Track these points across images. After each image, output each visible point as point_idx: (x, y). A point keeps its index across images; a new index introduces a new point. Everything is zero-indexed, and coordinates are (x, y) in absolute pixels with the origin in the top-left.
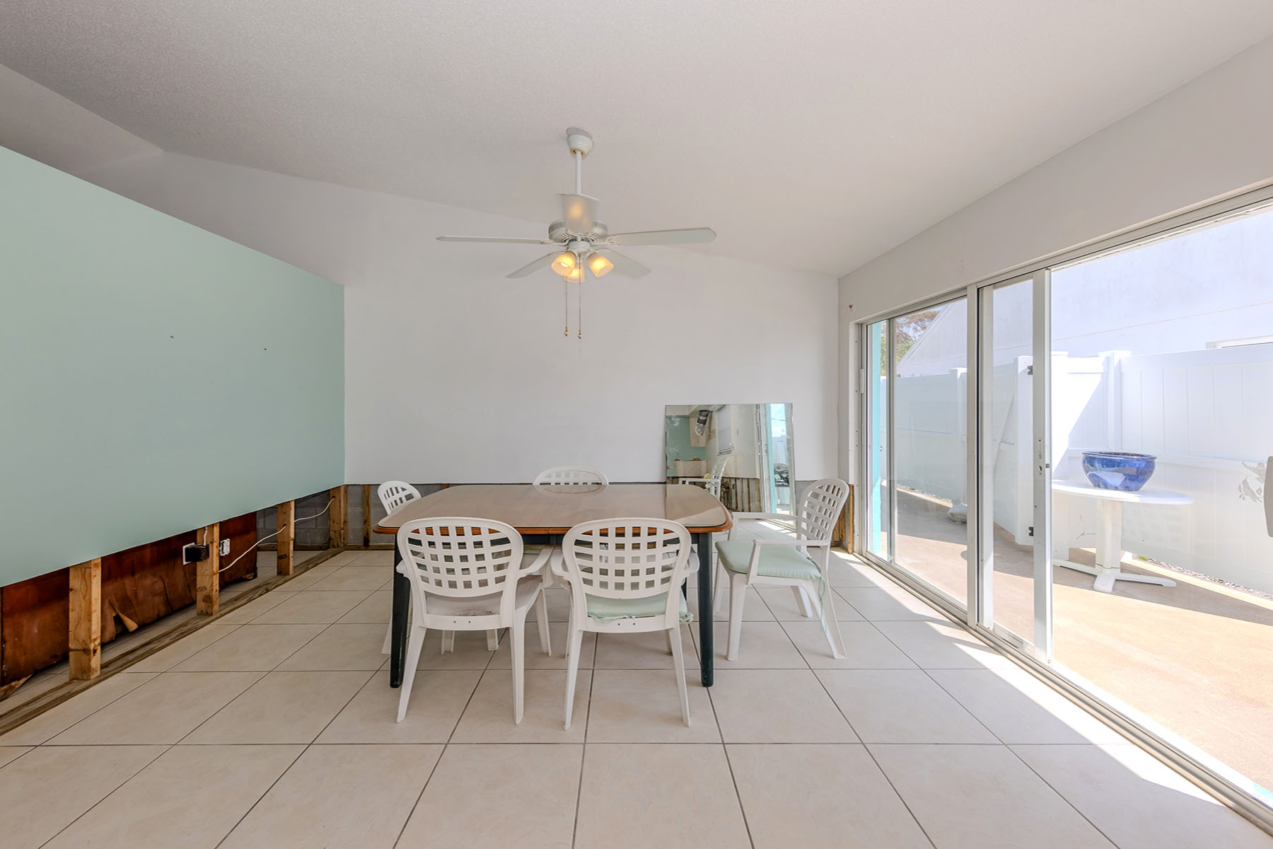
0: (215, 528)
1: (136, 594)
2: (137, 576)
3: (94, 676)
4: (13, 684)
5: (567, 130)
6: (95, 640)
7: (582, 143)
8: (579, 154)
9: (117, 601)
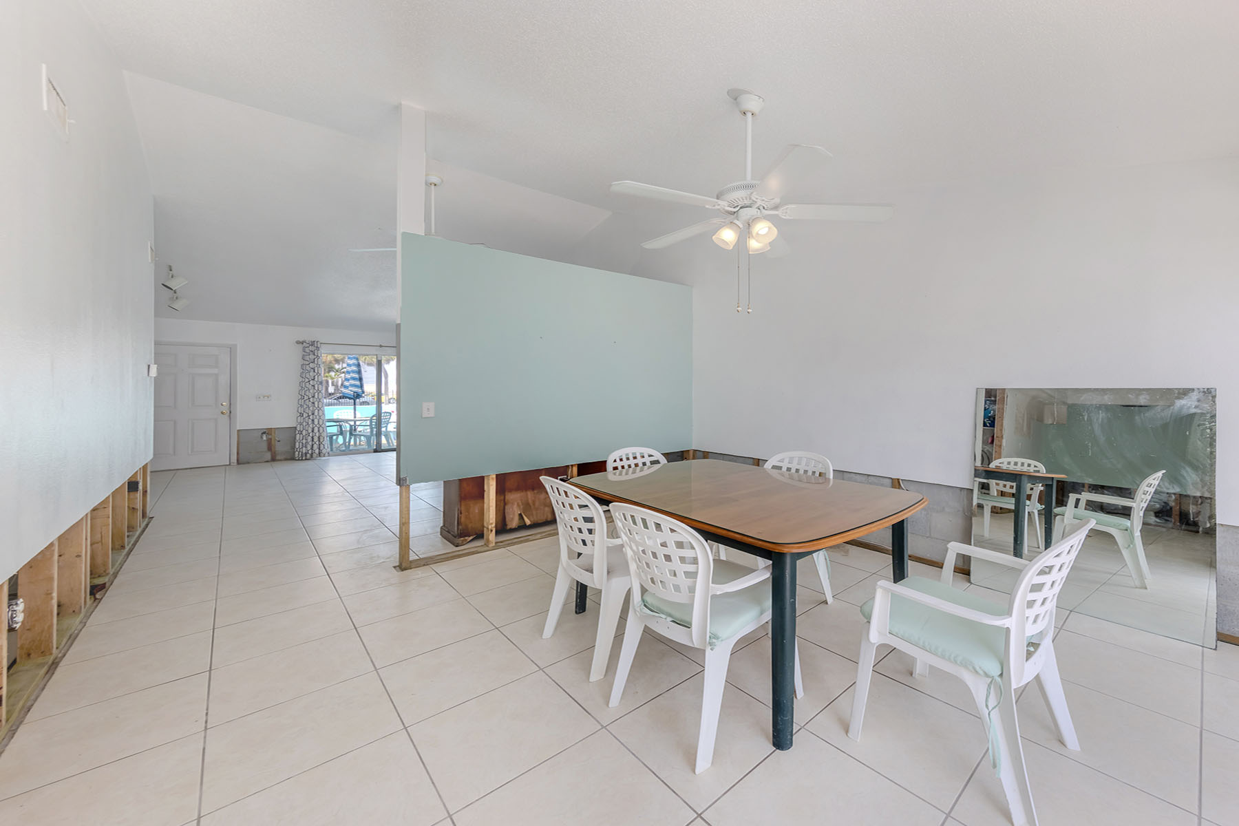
0: (574, 468)
1: (534, 502)
2: (535, 491)
3: (491, 545)
4: (466, 538)
5: (728, 92)
6: (492, 524)
7: (752, 103)
8: (749, 115)
9: (523, 504)
